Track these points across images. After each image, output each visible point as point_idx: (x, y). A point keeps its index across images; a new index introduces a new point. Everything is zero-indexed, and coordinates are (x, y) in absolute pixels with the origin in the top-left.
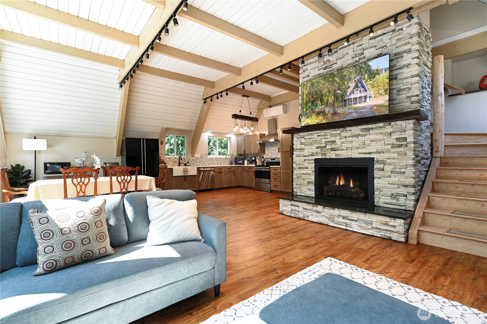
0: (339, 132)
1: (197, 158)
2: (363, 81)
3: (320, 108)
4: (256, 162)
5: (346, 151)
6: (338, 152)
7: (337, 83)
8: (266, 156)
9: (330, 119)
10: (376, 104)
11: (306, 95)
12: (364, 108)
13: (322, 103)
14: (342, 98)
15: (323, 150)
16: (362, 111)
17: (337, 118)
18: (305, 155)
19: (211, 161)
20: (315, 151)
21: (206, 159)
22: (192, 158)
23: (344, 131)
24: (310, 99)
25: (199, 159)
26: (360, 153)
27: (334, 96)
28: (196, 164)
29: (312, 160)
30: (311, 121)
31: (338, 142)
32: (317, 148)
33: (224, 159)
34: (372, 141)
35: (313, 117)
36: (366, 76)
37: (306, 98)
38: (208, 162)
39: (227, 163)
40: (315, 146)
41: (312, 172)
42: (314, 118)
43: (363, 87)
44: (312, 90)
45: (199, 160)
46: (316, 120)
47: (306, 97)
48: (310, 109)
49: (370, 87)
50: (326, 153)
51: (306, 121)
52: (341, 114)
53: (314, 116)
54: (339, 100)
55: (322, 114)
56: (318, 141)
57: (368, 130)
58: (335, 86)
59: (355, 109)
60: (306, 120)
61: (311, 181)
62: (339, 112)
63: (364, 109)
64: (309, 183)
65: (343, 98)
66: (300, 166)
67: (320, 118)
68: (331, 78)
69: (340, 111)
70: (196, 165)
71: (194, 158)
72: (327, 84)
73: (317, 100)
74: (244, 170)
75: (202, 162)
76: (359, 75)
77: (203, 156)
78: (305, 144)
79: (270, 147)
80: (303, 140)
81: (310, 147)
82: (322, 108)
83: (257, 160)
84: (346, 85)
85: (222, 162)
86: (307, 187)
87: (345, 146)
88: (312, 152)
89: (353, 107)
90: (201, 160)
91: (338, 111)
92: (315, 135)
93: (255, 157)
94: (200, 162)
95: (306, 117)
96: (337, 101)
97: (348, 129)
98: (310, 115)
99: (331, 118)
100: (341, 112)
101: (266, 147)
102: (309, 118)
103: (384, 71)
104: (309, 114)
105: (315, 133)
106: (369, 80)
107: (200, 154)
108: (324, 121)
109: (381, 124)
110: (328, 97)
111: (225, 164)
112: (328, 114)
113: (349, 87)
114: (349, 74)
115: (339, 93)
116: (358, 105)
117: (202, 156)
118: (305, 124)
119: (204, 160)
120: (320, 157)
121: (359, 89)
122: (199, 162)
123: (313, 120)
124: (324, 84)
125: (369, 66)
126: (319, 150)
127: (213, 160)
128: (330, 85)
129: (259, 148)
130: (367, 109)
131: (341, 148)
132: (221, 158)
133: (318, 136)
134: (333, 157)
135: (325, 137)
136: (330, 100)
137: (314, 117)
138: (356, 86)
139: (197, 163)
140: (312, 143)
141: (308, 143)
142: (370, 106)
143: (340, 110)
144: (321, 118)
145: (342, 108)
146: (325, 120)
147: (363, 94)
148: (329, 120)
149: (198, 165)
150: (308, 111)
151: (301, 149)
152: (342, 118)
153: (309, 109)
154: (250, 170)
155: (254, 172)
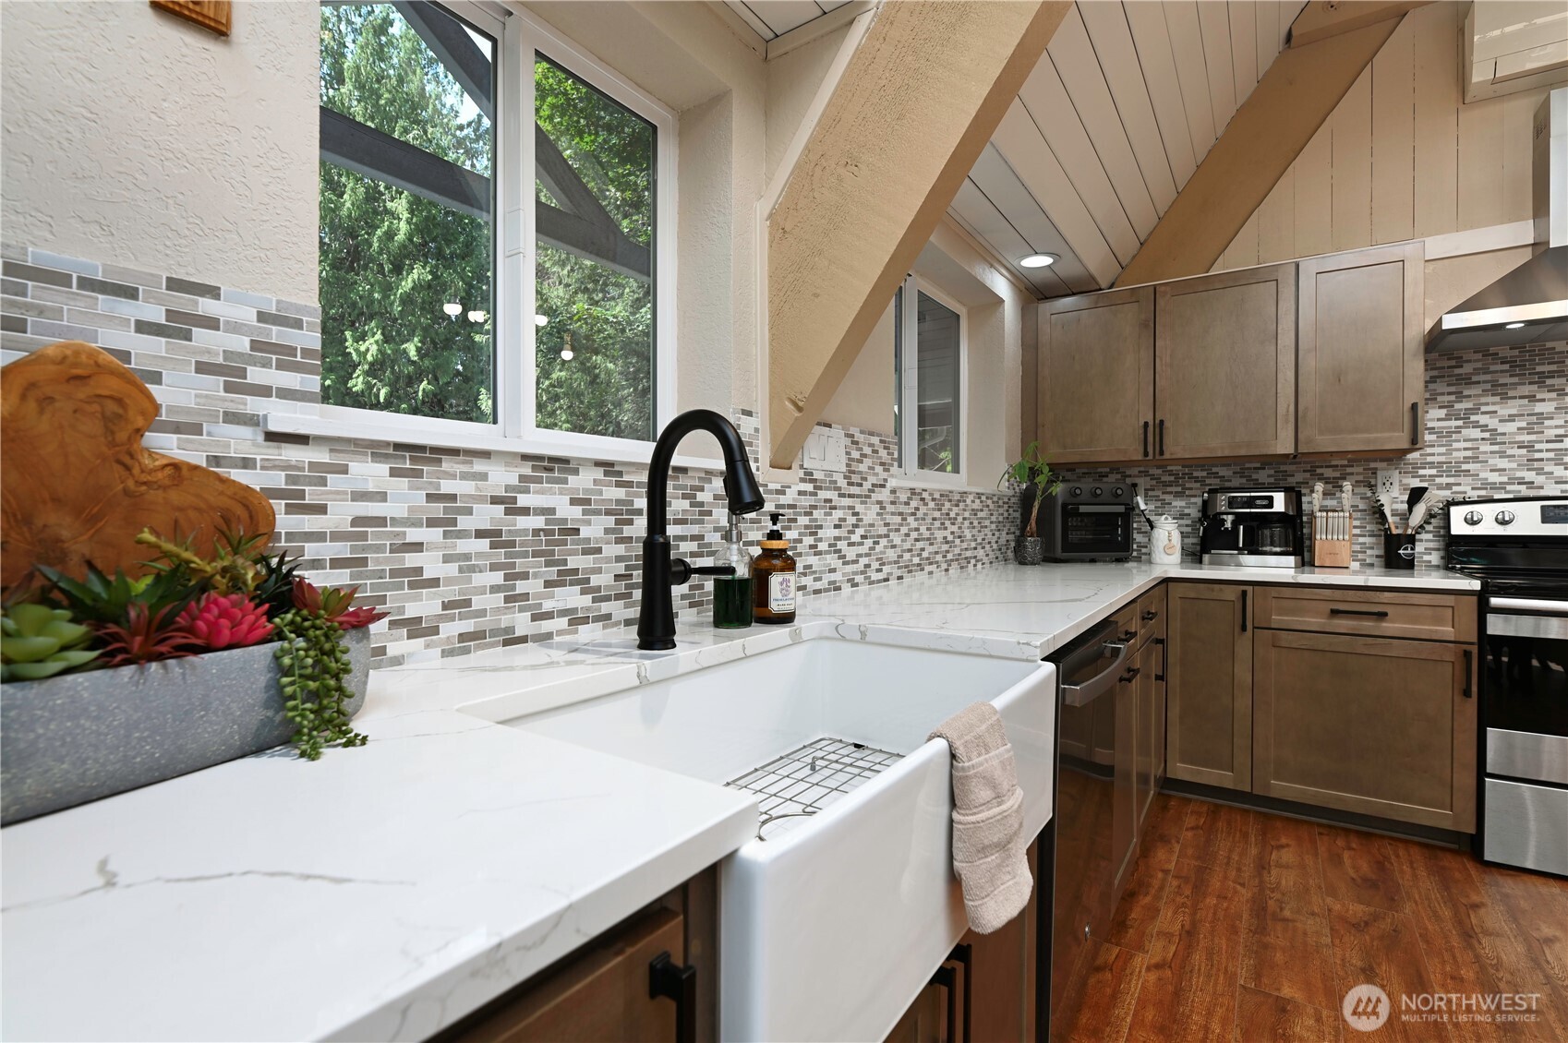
1: (816, 486)
19: (912, 523)
25: (835, 497)
28: (806, 571)
45: (836, 516)
71: (793, 486)
74: (1242, 628)
75: (857, 536)
77: (864, 468)
90: (851, 520)
94: (843, 546)
107: (838, 433)
122: (833, 545)
127: (922, 510)
139: (813, 561)
154: (1367, 625)
155: (1467, 654)
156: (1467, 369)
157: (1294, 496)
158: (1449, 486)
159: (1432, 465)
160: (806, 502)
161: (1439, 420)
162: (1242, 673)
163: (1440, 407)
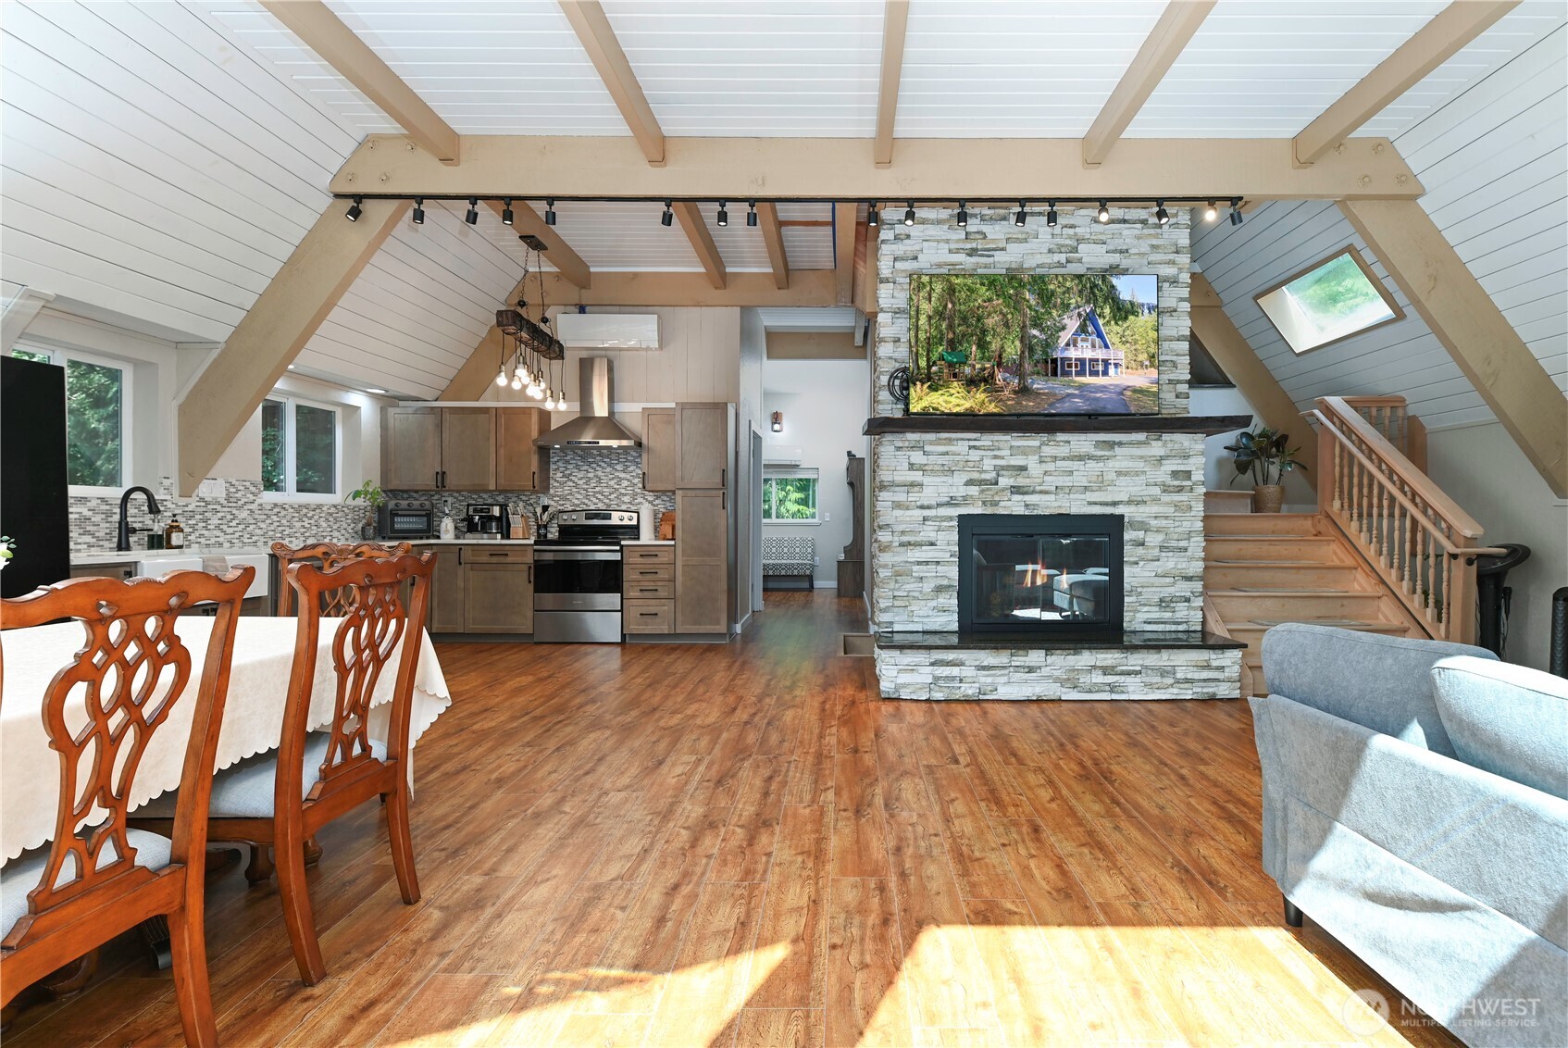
0: (1037, 443)
1: (207, 503)
2: (1101, 322)
3: (978, 366)
5: (1052, 497)
6: (1030, 499)
7: (1030, 307)
8: (556, 502)
9: (1009, 403)
10: (1130, 384)
11: (930, 318)
12: (1103, 389)
13: (984, 353)
14: (1045, 353)
15: (988, 489)
16: (1098, 395)
17: (1031, 404)
18: (926, 503)
19: (275, 518)
20: (962, 491)
21: (253, 507)
22: (182, 501)
23: (1051, 443)
24: (941, 331)
25: (219, 507)
26: (1090, 503)
27: (1022, 342)
28: (201, 536)
29: (951, 518)
30: (946, 402)
31: (1035, 468)
32: (970, 483)
33: (333, 510)
34: (1119, 473)
35: (952, 391)
36: (1107, 311)
37: (927, 327)
38: (263, 525)
39: (343, 532)
40: (960, 478)
41: (951, 556)
42: (958, 395)
43: (1100, 335)
44: (950, 306)
45: (220, 515)
46: (962, 402)
47: (930, 325)
48: (943, 363)
49: (1116, 340)
50: (997, 498)
51: (929, 399)
52: (1044, 394)
53: (956, 386)
54: (1036, 357)
55: (983, 384)
56: (971, 464)
57: (1111, 445)
58: (1025, 315)
59: (1081, 387)
60: (927, 394)
61: (945, 582)
62: (1038, 389)
63: (1102, 392)
64: (939, 589)
65: (1047, 353)
66: (905, 539)
67: (978, 396)
68: (1013, 287)
69: (1039, 386)
70: (202, 540)
71: (193, 504)
72: (1001, 301)
73: (968, 342)
74: (460, 564)
75: (234, 523)
76: (1088, 302)
77: (238, 495)
78: (927, 468)
79: (578, 467)
80: (917, 457)
81: (944, 479)
82: (984, 369)
84: (1054, 320)
85: (324, 525)
86: (933, 603)
87: (1051, 482)
88: (951, 495)
89: (1075, 382)
90: (229, 517)
91: (1035, 386)
92: (961, 445)
94: (224, 527)
95: (929, 387)
96: (1030, 357)
97: (1061, 437)
98: (941, 383)
99: (1013, 402)
100: (1041, 389)
101: (553, 467)
102: (940, 392)
103: (1146, 311)
104: (939, 379)
105: (963, 439)
106: (1113, 323)
107: (221, 482)
108: (992, 408)
109: (1141, 436)
110: (1002, 340)
111: (336, 534)
112: (1002, 387)
113: (1064, 328)
114: (1064, 293)
115: (1035, 337)
116: (1088, 379)
117: (232, 490)
118: (926, 407)
119: (244, 514)
120: (977, 509)
121: (1090, 338)
122: (218, 527)
123: (953, 400)
124: (990, 300)
125: (1113, 287)
126: (974, 490)
127: (283, 513)
128: (1008, 306)
130: (1111, 392)
131: (1042, 488)
132: (319, 506)
133: (970, 447)
134: (1019, 510)
135: (996, 453)
136: (1009, 350)
137: (958, 389)
138: (1082, 329)
139: (204, 532)
140: (953, 469)
141: (936, 468)
142: (1117, 386)
143: (1038, 384)
144: (981, 396)
145: (1046, 378)
146: (993, 404)
147: (1100, 354)
148: (1006, 406)
149: (213, 541)
150: (934, 369)
151: (912, 485)
152: (1046, 406)
153: (938, 363)
154: (502, 559)
155: (530, 567)
156: (568, 458)
157: (503, 507)
158: (563, 505)
159: (558, 496)
160: (201, 510)
161: (560, 477)
162: (461, 584)
163: (560, 472)
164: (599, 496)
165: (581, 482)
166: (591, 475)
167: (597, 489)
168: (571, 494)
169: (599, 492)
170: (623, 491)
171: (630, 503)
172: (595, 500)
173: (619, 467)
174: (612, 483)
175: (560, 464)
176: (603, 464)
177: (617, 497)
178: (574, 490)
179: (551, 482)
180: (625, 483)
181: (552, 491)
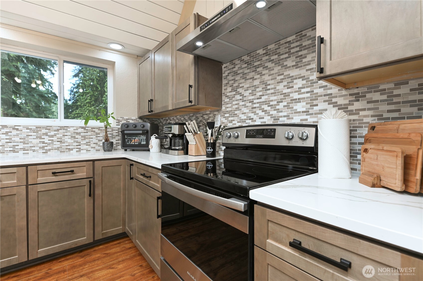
4: (187, 142)
8: (224, 120)
74: (131, 178)
79: (245, 76)
83: (189, 136)
93: (182, 125)
101: (224, 82)
129: (192, 83)
155: (159, 199)
156: (237, 68)
158: (231, 122)
159: (228, 112)
161: (230, 92)
163: (230, 86)
164: (266, 107)
165: (247, 93)
166: (256, 83)
167: (263, 99)
168: (238, 109)
169: (265, 103)
170: (296, 96)
171: (307, 112)
172: (261, 114)
173: (290, 63)
174: (280, 87)
175: (230, 78)
176: (270, 65)
177: (287, 106)
178: (241, 103)
179: (224, 98)
180: (299, 83)
181: (223, 108)
